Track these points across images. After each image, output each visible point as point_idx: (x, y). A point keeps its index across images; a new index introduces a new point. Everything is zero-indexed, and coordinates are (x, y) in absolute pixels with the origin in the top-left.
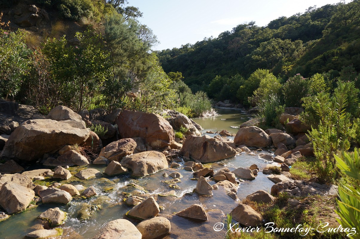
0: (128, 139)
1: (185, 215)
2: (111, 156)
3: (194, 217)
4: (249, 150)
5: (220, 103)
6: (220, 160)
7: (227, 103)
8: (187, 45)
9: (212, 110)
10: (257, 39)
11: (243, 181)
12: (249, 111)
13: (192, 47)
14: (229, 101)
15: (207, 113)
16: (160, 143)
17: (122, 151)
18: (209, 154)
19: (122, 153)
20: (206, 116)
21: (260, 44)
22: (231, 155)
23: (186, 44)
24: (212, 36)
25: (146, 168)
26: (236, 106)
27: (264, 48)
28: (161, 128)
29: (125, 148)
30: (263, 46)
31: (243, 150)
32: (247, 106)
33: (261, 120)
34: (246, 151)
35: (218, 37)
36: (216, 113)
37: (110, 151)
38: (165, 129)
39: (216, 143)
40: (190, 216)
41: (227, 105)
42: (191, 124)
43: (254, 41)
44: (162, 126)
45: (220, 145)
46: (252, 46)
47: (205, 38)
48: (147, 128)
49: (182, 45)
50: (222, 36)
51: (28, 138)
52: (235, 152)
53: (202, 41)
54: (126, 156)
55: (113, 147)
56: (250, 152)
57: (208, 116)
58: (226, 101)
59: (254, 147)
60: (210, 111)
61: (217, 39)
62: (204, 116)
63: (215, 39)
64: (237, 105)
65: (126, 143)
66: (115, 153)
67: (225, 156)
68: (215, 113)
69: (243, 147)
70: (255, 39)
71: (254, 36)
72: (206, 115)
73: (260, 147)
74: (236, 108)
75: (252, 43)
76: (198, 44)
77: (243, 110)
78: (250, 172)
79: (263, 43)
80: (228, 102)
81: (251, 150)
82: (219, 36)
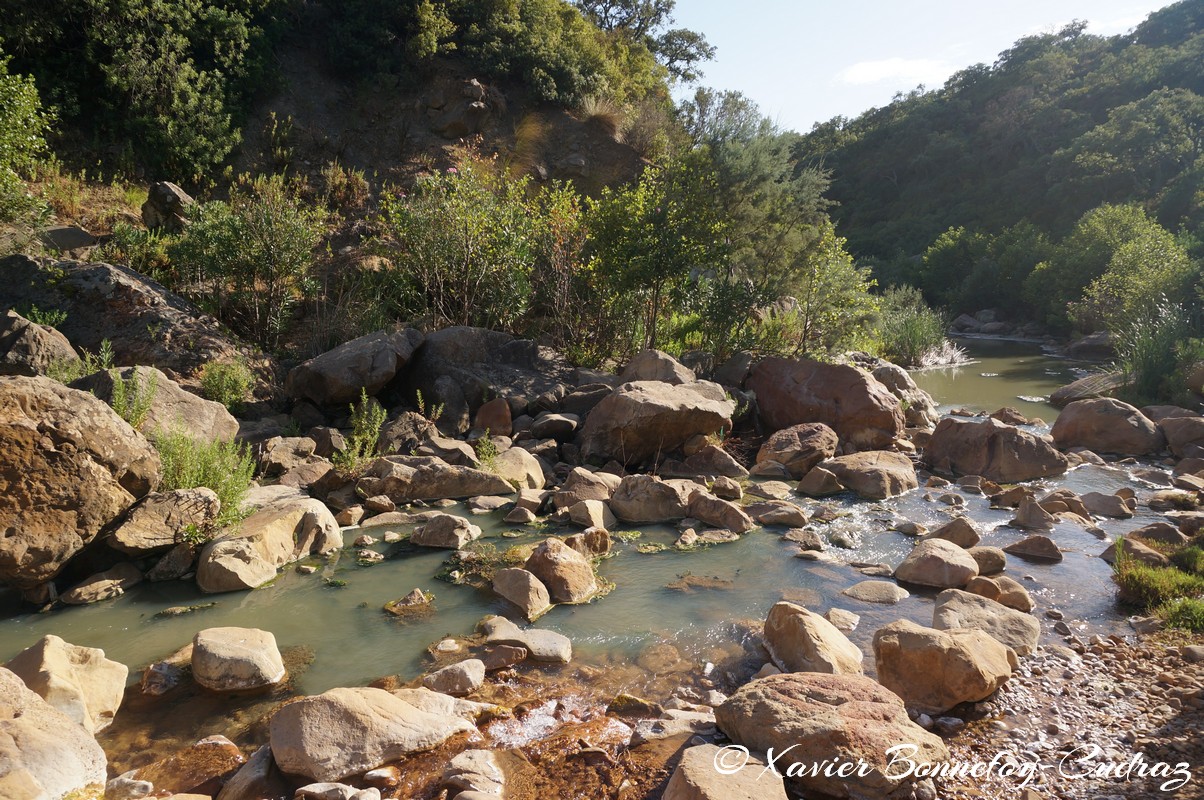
0: (816, 425)
1: (1019, 551)
2: (791, 460)
3: (1037, 554)
4: (1101, 461)
5: (964, 319)
6: (1029, 477)
7: (987, 320)
8: (834, 122)
9: (946, 344)
10: (1097, 88)
11: (1103, 518)
12: (1073, 346)
13: (853, 126)
14: (993, 312)
15: (932, 354)
16: (875, 436)
17: (814, 448)
18: (1003, 463)
19: (814, 454)
20: (930, 364)
21: (1108, 112)
22: (1056, 470)
23: (829, 121)
24: (920, 86)
25: (887, 484)
26: (1019, 328)
27: (1125, 126)
28: (876, 401)
29: (819, 444)
30: (1119, 118)
31: (1086, 459)
32: (1061, 331)
33: (1125, 378)
34: (1094, 461)
35: (942, 87)
36: (960, 353)
37: (787, 450)
38: (884, 404)
39: (1020, 438)
40: (1029, 551)
41: (989, 326)
42: (914, 389)
43: (1084, 95)
44: (875, 397)
45: (1029, 443)
46: (1075, 116)
47: (899, 95)
48: (837, 401)
49: (816, 123)
50: (959, 85)
51: (641, 419)
52: (1066, 462)
53: (887, 104)
54: (823, 459)
55: (789, 442)
56: (1103, 465)
57: (936, 363)
58: (984, 314)
59: (1113, 452)
60: (941, 348)
61: (941, 92)
62: (924, 363)
63: (931, 95)
64: (1024, 328)
65: (814, 433)
66: (798, 454)
67: (1042, 469)
68: (957, 354)
69: (1083, 453)
70: (1085, 89)
71: (1081, 76)
72: (930, 361)
73: (1129, 453)
74: (1020, 337)
75: (1075, 103)
76: (874, 117)
77: (1048, 344)
78: (1120, 501)
79: (1122, 107)
80: (992, 317)
81: (1108, 460)
82: (947, 83)
